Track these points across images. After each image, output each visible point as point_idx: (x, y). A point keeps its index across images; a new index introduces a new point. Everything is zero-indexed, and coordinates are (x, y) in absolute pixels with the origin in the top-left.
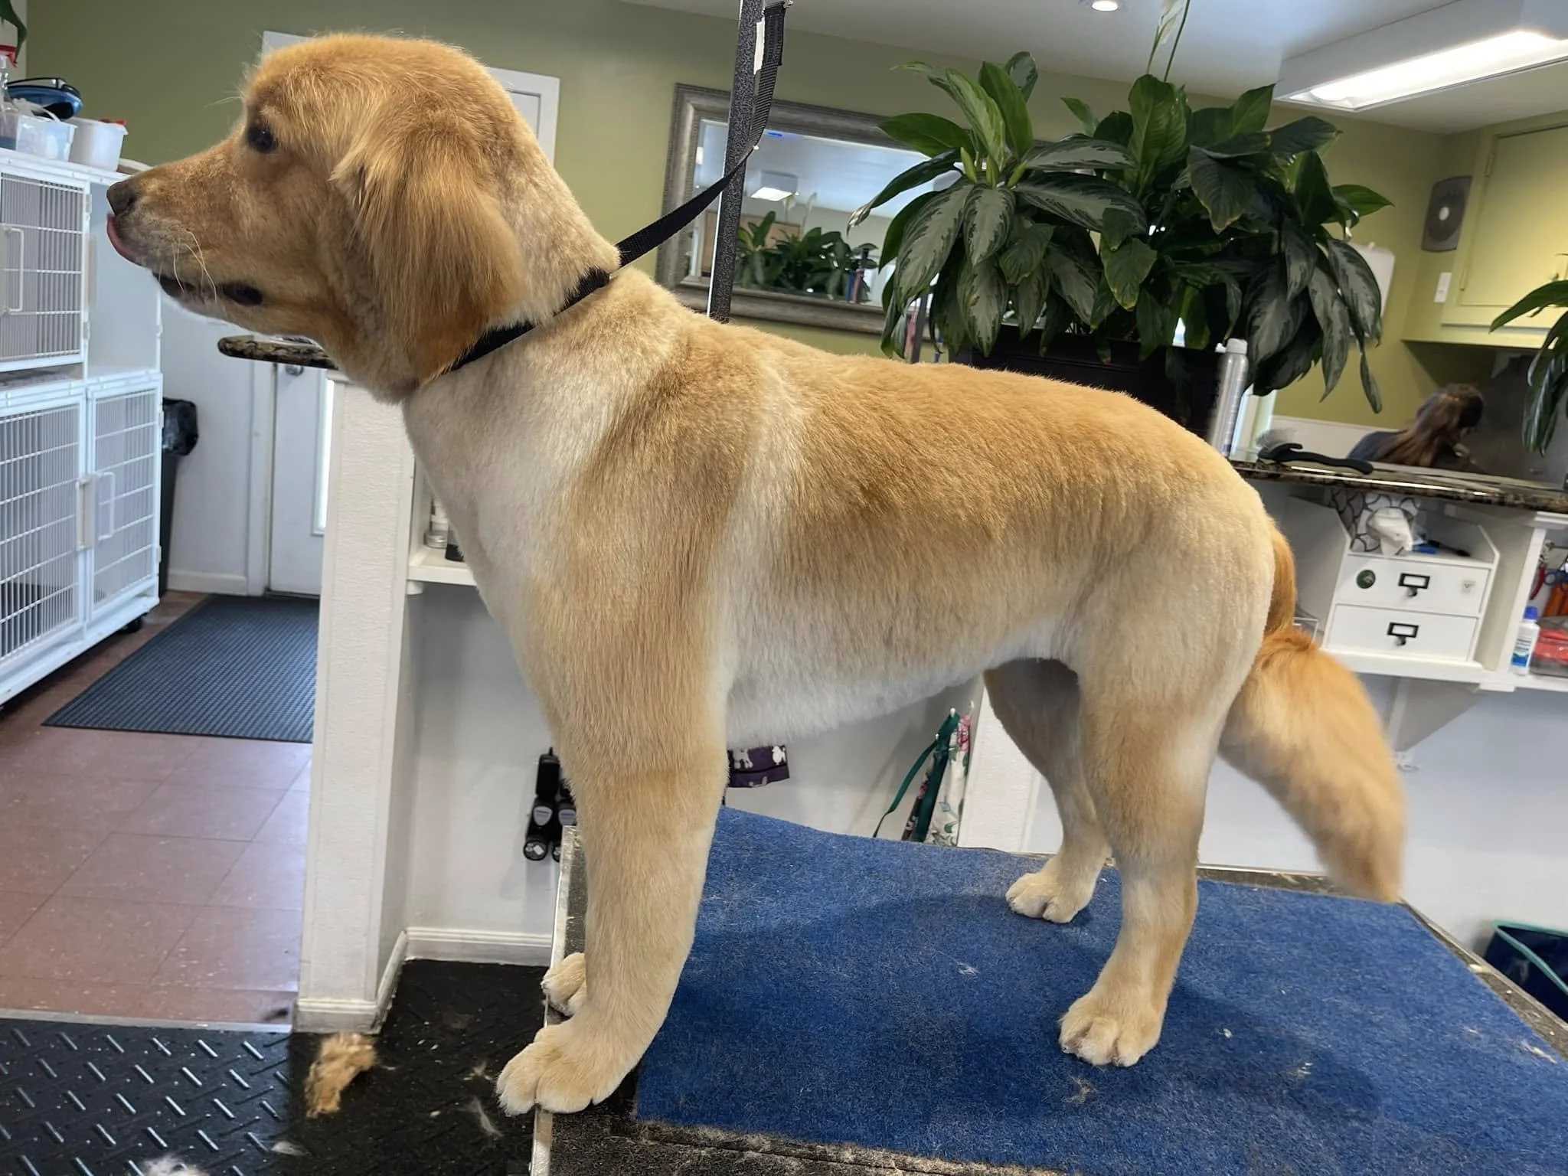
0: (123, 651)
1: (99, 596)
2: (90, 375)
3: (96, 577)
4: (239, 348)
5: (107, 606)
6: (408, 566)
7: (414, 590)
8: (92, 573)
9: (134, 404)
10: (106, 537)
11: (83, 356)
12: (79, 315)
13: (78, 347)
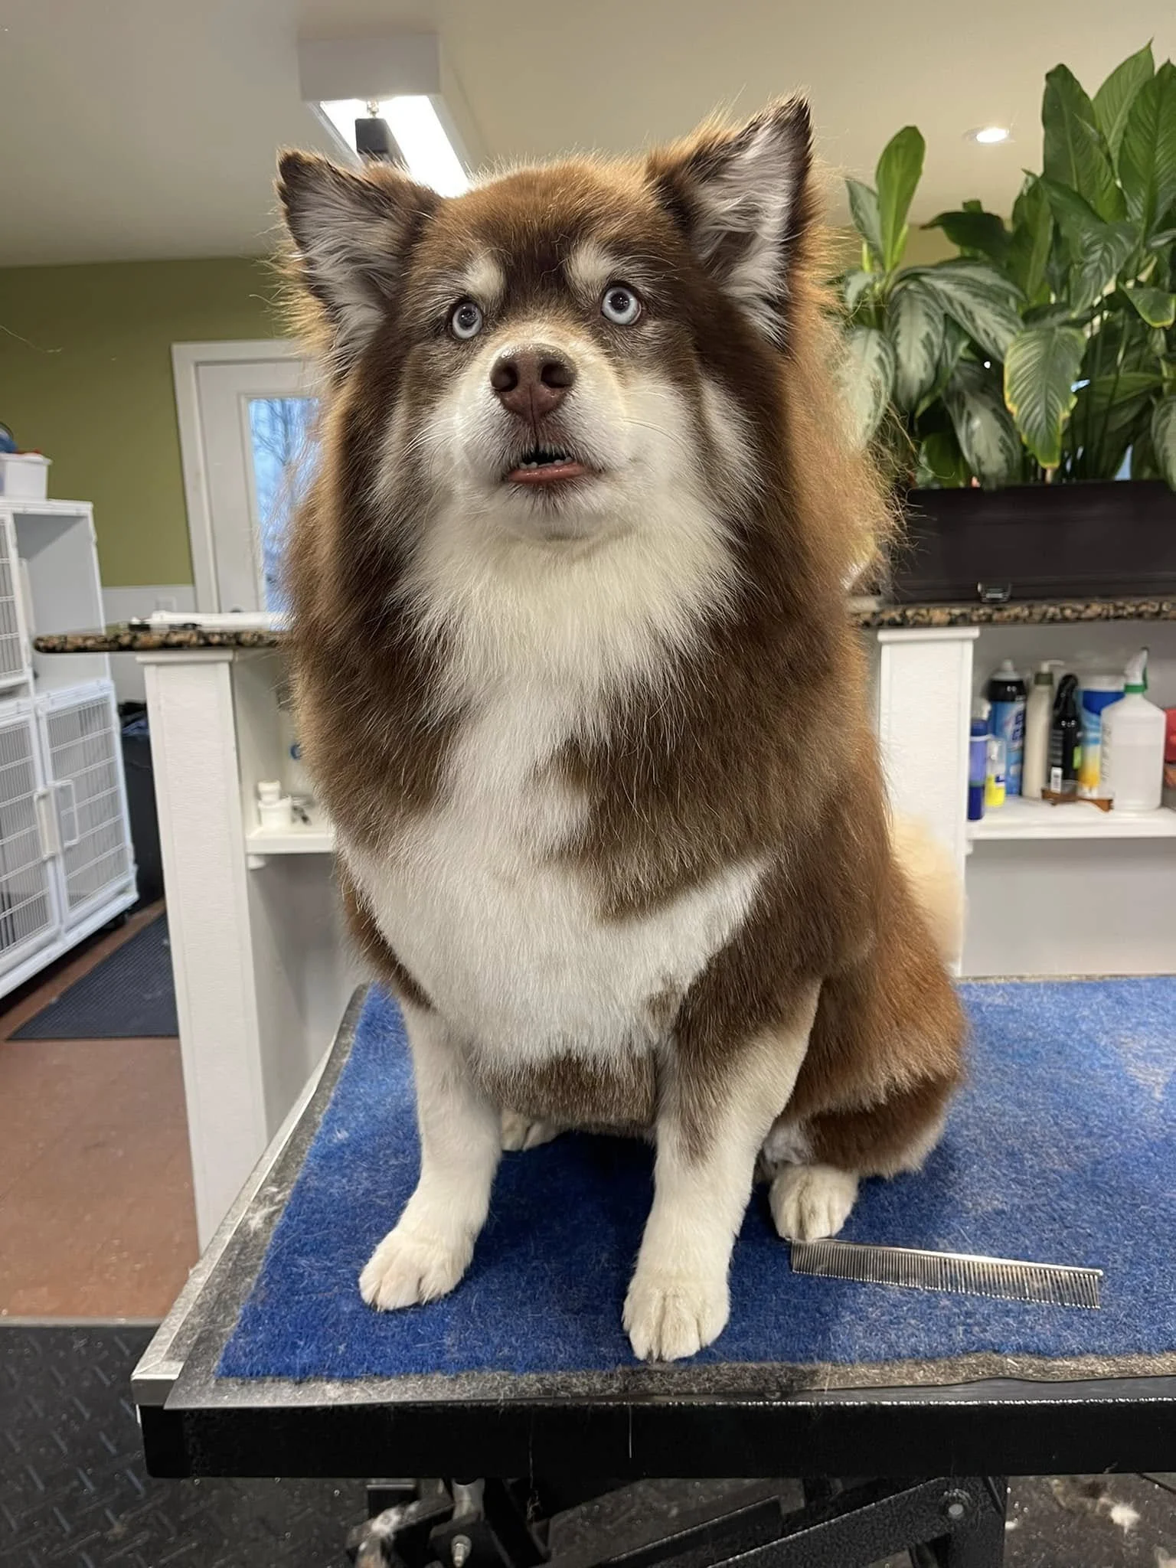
0: (105, 949)
1: (74, 900)
2: (37, 691)
3: (69, 883)
4: (50, 645)
5: (83, 908)
6: (245, 841)
7: (255, 863)
8: (63, 879)
9: (89, 714)
10: (74, 842)
11: (27, 675)
12: (18, 639)
13: (21, 667)
